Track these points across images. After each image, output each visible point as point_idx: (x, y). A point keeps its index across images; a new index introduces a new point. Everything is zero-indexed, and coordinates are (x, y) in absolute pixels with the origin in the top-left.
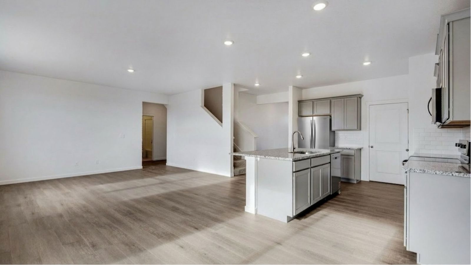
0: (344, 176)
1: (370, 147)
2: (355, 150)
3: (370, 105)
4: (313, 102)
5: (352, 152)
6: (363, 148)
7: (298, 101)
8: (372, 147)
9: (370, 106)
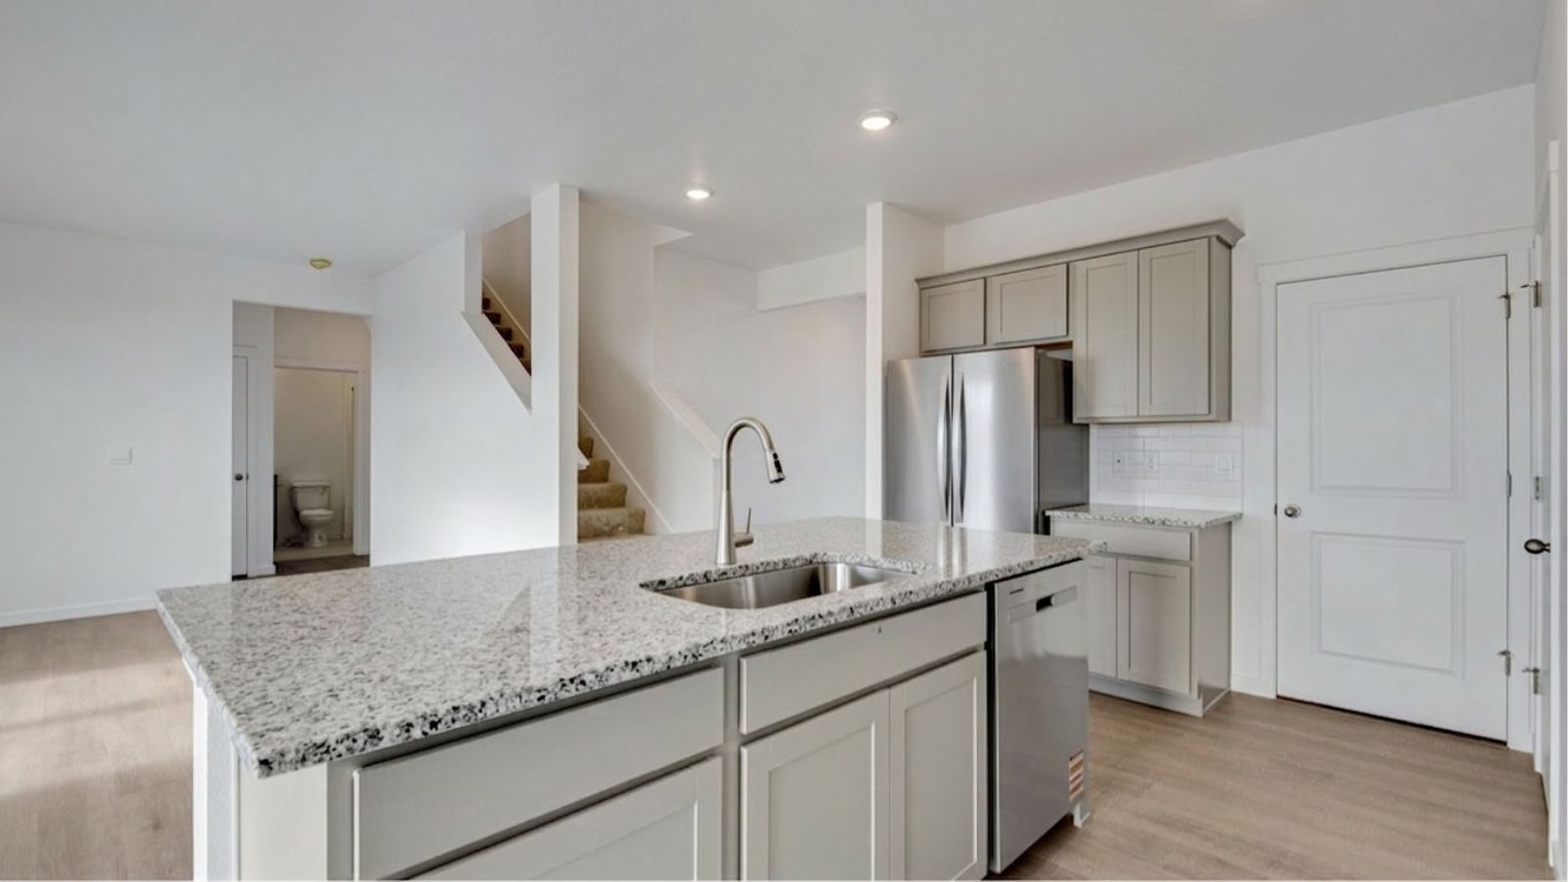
0: (1135, 674)
1: (1281, 511)
2: (1196, 533)
3: (1278, 284)
4: (985, 279)
5: (1176, 545)
6: (1239, 517)
7: (918, 281)
8: (1292, 513)
9: (1279, 287)
